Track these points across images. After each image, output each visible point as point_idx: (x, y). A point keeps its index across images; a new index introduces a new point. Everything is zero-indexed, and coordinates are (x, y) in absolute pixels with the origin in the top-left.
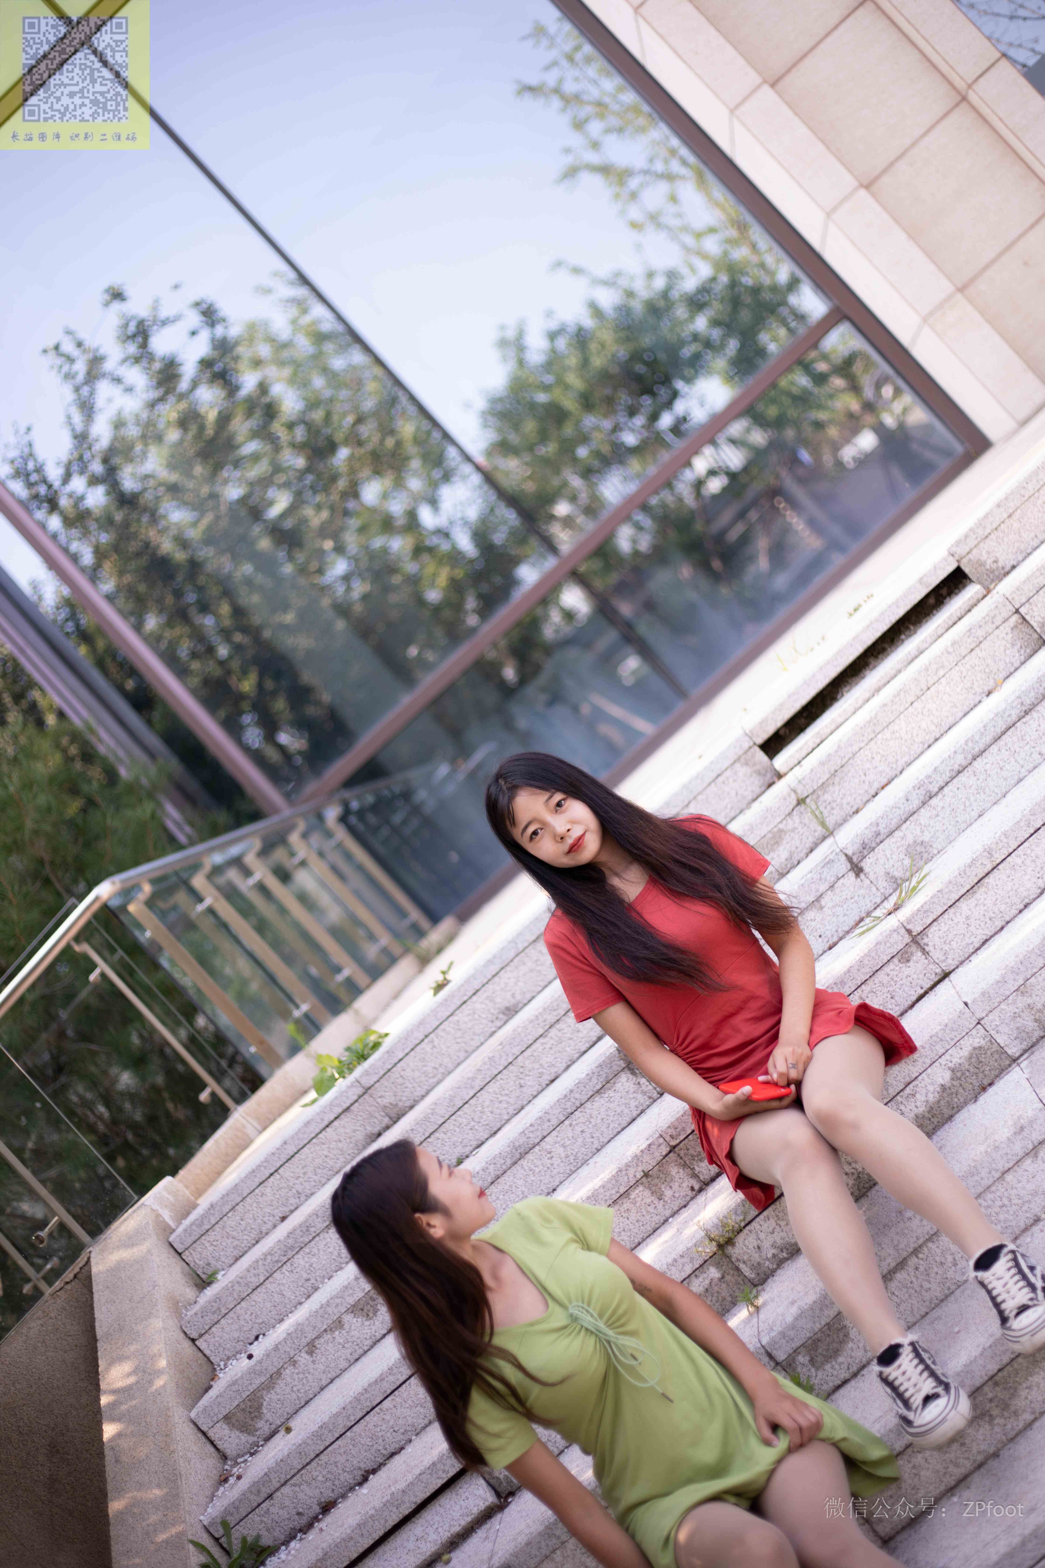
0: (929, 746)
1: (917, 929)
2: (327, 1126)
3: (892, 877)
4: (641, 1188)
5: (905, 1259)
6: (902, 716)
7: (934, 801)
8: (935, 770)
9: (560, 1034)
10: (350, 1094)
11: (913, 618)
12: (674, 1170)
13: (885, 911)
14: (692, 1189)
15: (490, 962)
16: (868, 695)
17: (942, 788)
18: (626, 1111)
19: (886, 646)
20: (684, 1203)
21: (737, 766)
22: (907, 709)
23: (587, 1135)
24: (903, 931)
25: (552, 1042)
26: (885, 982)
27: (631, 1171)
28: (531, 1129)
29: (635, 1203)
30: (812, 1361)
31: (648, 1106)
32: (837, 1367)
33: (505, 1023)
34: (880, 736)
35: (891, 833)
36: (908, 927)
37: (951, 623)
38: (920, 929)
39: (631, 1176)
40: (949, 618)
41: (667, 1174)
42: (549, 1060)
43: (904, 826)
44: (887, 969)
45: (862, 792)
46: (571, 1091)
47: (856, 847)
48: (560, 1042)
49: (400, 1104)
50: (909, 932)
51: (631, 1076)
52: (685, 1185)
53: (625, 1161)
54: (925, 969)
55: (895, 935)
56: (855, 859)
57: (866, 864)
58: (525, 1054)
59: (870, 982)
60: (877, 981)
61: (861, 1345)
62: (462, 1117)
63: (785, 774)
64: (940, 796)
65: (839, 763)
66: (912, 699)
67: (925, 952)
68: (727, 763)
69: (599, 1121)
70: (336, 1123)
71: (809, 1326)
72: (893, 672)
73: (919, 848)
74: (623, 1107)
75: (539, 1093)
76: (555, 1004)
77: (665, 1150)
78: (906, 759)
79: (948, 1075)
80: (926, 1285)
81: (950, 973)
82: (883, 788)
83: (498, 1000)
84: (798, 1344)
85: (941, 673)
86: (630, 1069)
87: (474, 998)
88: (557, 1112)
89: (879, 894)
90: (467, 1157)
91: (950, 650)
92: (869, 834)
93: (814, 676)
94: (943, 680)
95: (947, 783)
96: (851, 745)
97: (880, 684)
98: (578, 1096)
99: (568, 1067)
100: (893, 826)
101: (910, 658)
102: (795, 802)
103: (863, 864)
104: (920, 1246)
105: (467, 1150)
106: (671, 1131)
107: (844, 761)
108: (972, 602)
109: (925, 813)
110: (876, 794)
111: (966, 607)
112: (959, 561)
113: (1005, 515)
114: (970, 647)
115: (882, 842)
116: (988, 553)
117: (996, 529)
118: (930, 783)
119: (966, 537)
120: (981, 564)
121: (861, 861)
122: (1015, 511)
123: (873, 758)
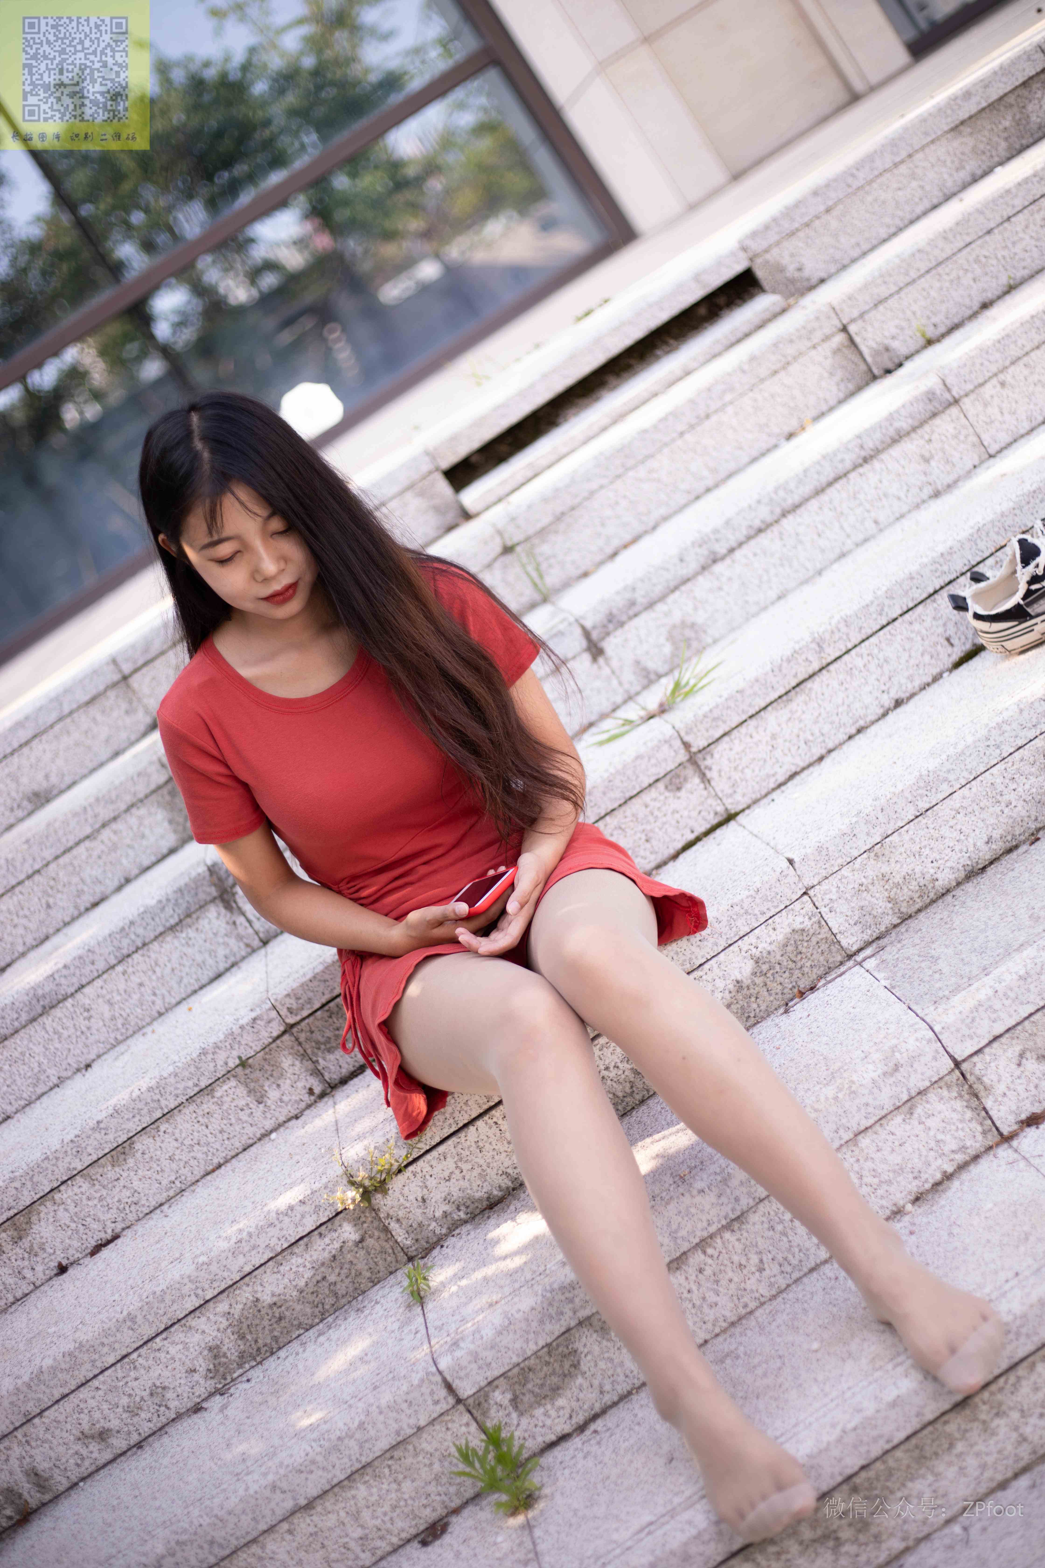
0: (698, 498)
1: (698, 743)
3: (643, 668)
4: (233, 1083)
5: (684, 1253)
6: (666, 450)
7: (718, 568)
8: (728, 523)
9: (114, 838)
11: (673, 331)
12: (289, 1063)
13: (643, 713)
14: (311, 1091)
16: (606, 421)
17: (732, 550)
18: (210, 961)
19: (632, 361)
20: (294, 1112)
21: (409, 496)
22: (673, 440)
23: (147, 990)
24: (678, 744)
26: (641, 815)
27: (221, 1056)
28: (62, 971)
29: (220, 1104)
30: (515, 1401)
31: (244, 958)
32: (553, 1413)
33: (30, 814)
34: (631, 474)
35: (650, 605)
36: (687, 739)
37: (733, 339)
38: (703, 743)
39: (220, 1063)
41: (276, 1066)
42: (93, 873)
43: (671, 597)
44: (646, 797)
45: (595, 549)
46: (132, 923)
47: (599, 618)
48: (114, 848)
50: (687, 745)
51: (223, 911)
52: (300, 1085)
53: (213, 1039)
54: (702, 803)
55: (665, 748)
56: (595, 635)
57: (610, 645)
58: (61, 860)
59: (619, 814)
60: (628, 813)
61: (596, 1383)
63: (477, 515)
64: (728, 561)
65: (569, 502)
66: (683, 427)
67: (705, 780)
68: (395, 489)
69: (168, 970)
71: (518, 1345)
73: (689, 633)
74: (207, 955)
75: (74, 919)
76: (113, 795)
77: (276, 1028)
78: (663, 511)
79: (748, 967)
80: (711, 1297)
81: (737, 814)
82: (626, 546)
83: (24, 780)
84: (497, 1373)
85: (728, 397)
86: (223, 900)
88: (106, 951)
89: (621, 691)
91: (746, 367)
92: (620, 601)
94: (730, 410)
95: (741, 545)
96: (589, 480)
97: (628, 407)
98: (140, 931)
99: (119, 889)
100: (655, 594)
101: (672, 379)
102: (498, 549)
103: (604, 644)
104: (711, 1236)
106: (292, 1003)
107: (577, 501)
108: (767, 315)
109: (703, 583)
110: (615, 554)
111: (757, 321)
112: (751, 260)
113: (822, 208)
114: (774, 367)
115: (636, 615)
116: (792, 255)
117: (807, 225)
118: (717, 540)
119: (767, 228)
120: (781, 269)
121: (603, 639)
122: (836, 204)
123: (617, 503)
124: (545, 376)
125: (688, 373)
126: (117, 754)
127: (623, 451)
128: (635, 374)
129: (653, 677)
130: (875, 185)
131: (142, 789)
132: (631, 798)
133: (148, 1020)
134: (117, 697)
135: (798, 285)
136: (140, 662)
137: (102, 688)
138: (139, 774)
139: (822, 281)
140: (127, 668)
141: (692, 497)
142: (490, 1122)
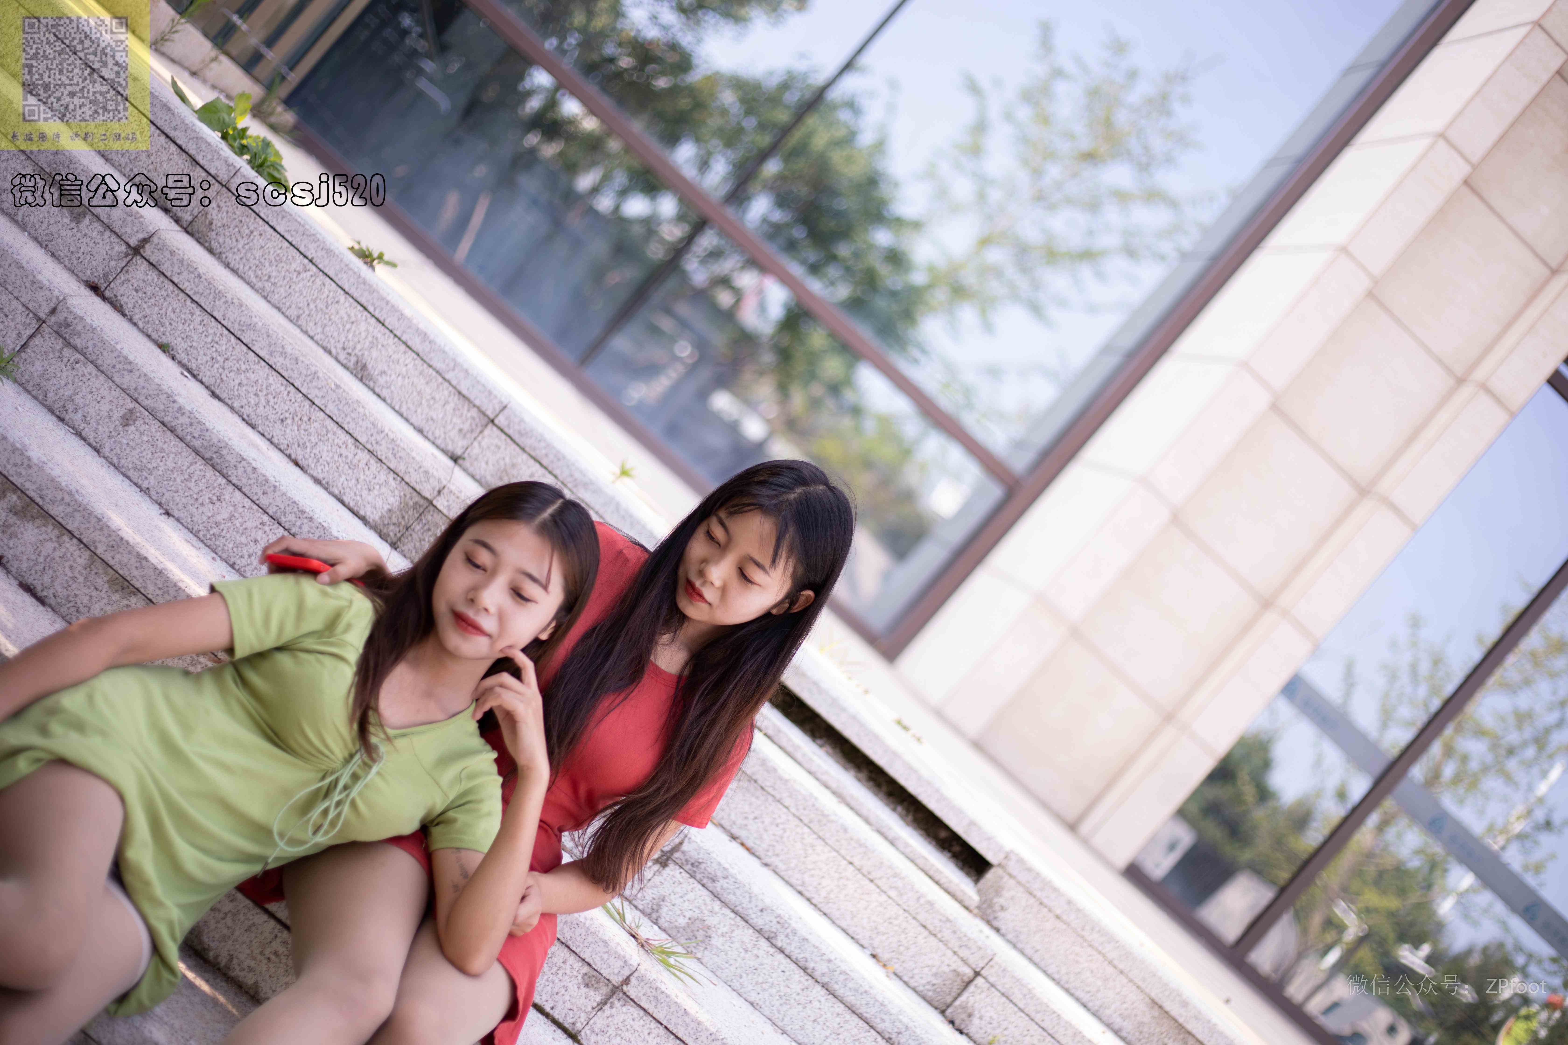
0: (800, 893)
1: (632, 990)
2: (167, 136)
3: (659, 906)
6: (834, 854)
7: (764, 943)
8: (805, 939)
9: (362, 465)
10: (217, 163)
11: (920, 815)
13: (634, 928)
15: (425, 336)
16: (834, 785)
17: (782, 951)
19: (884, 788)
22: (844, 858)
24: (626, 973)
25: (350, 456)
28: (249, 470)
33: (344, 366)
34: (806, 829)
35: (716, 896)
36: (633, 979)
37: (931, 873)
38: (632, 994)
40: (938, 870)
42: (325, 454)
43: (727, 912)
44: (572, 960)
45: (733, 817)
46: (311, 519)
47: (694, 855)
48: (352, 466)
49: (213, 235)
50: (627, 981)
54: (579, 1009)
55: (620, 964)
56: (677, 855)
58: (328, 422)
62: (227, 343)
64: (772, 950)
65: (767, 784)
66: (857, 862)
67: (601, 1006)
70: (173, 148)
72: (864, 812)
73: (700, 935)
75: (277, 447)
78: (781, 867)
82: (742, 844)
83: (375, 353)
85: (893, 893)
87: (373, 320)
88: (278, 501)
90: (173, 358)
91: (922, 901)
92: (712, 869)
93: (844, 710)
94: (884, 898)
95: (788, 957)
96: (791, 796)
97: (848, 799)
98: (306, 528)
99: (317, 481)
100: (726, 897)
101: (884, 830)
103: (672, 866)
105: (182, 356)
107: (770, 790)
108: (959, 894)
109: (746, 935)
110: (734, 838)
111: (952, 888)
112: (999, 865)
113: (1058, 912)
114: (929, 926)
115: (703, 886)
116: (1012, 898)
117: (1041, 903)
118: (787, 936)
119: (1030, 870)
120: (998, 892)
121: (676, 863)
122: (1065, 923)
123: (777, 825)
124: (854, 718)
125: (892, 843)
126: (420, 431)
127: (824, 817)
128: (876, 794)
129: (654, 916)
130: (1089, 949)
131: (412, 478)
132: (568, 947)
133: (224, 556)
134: (473, 418)
135: (989, 911)
136: (510, 432)
137: (477, 402)
138: (426, 472)
139: (998, 930)
140: (501, 420)
141: (800, 888)
142: (276, 931)
